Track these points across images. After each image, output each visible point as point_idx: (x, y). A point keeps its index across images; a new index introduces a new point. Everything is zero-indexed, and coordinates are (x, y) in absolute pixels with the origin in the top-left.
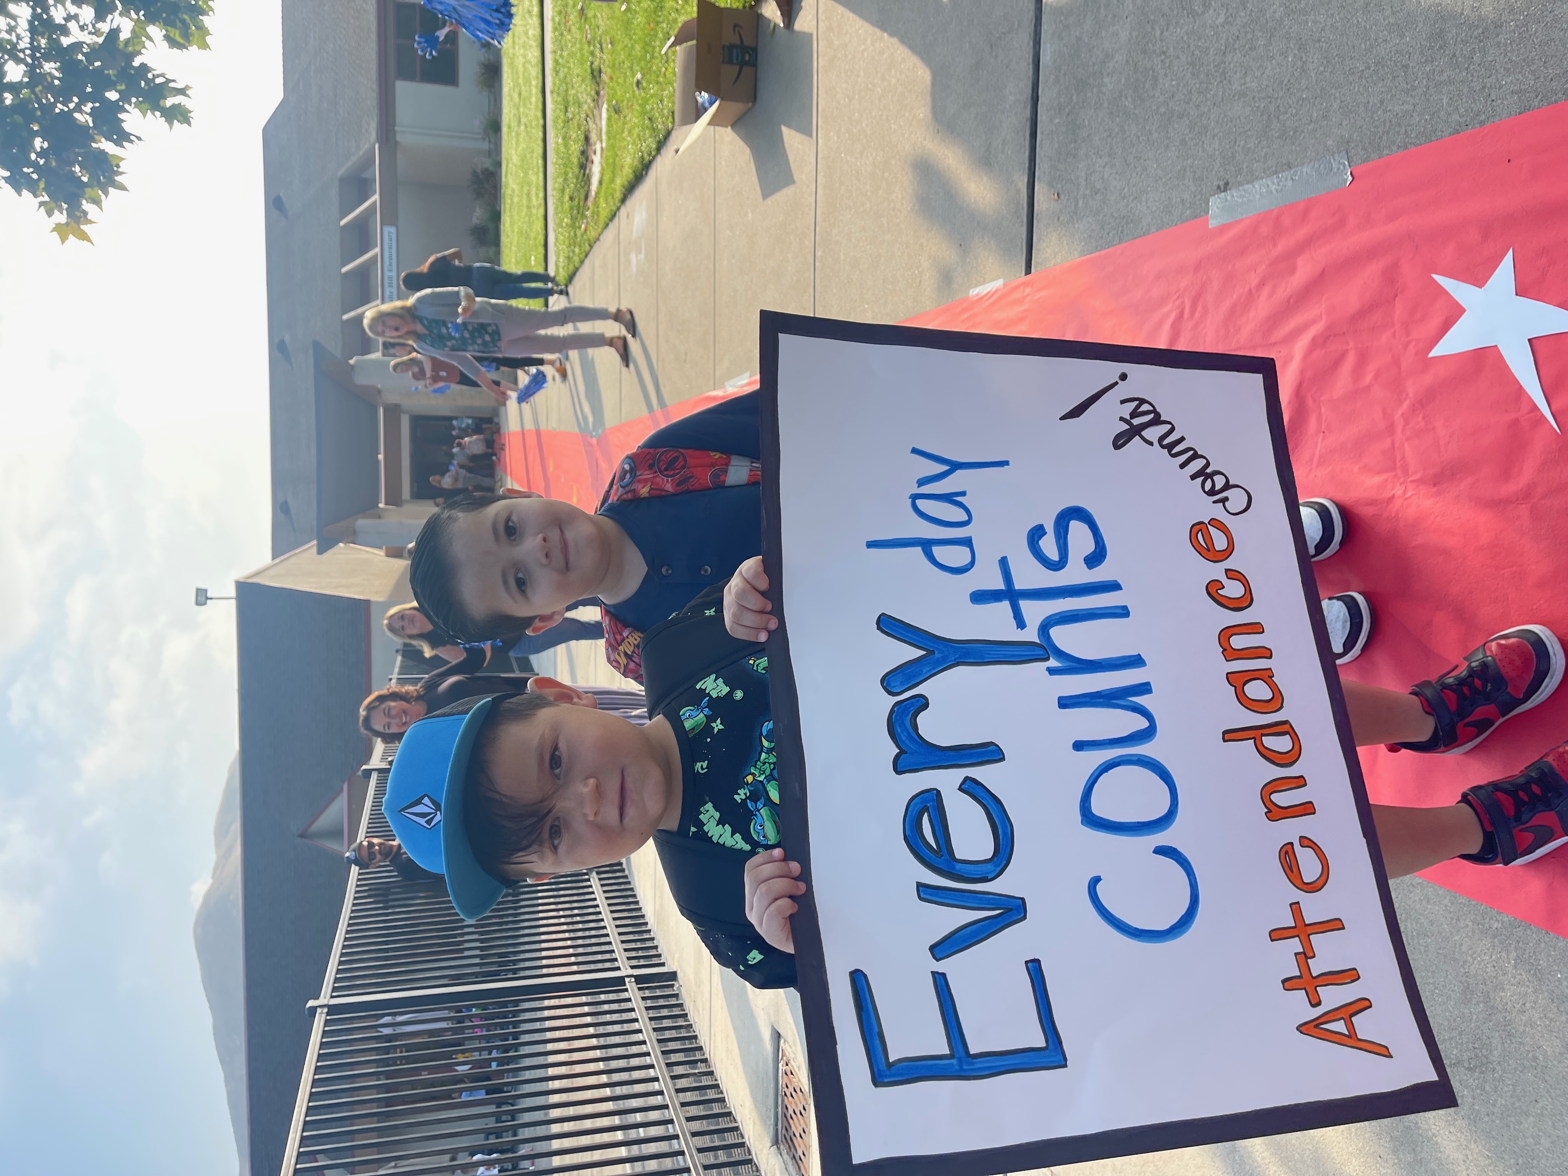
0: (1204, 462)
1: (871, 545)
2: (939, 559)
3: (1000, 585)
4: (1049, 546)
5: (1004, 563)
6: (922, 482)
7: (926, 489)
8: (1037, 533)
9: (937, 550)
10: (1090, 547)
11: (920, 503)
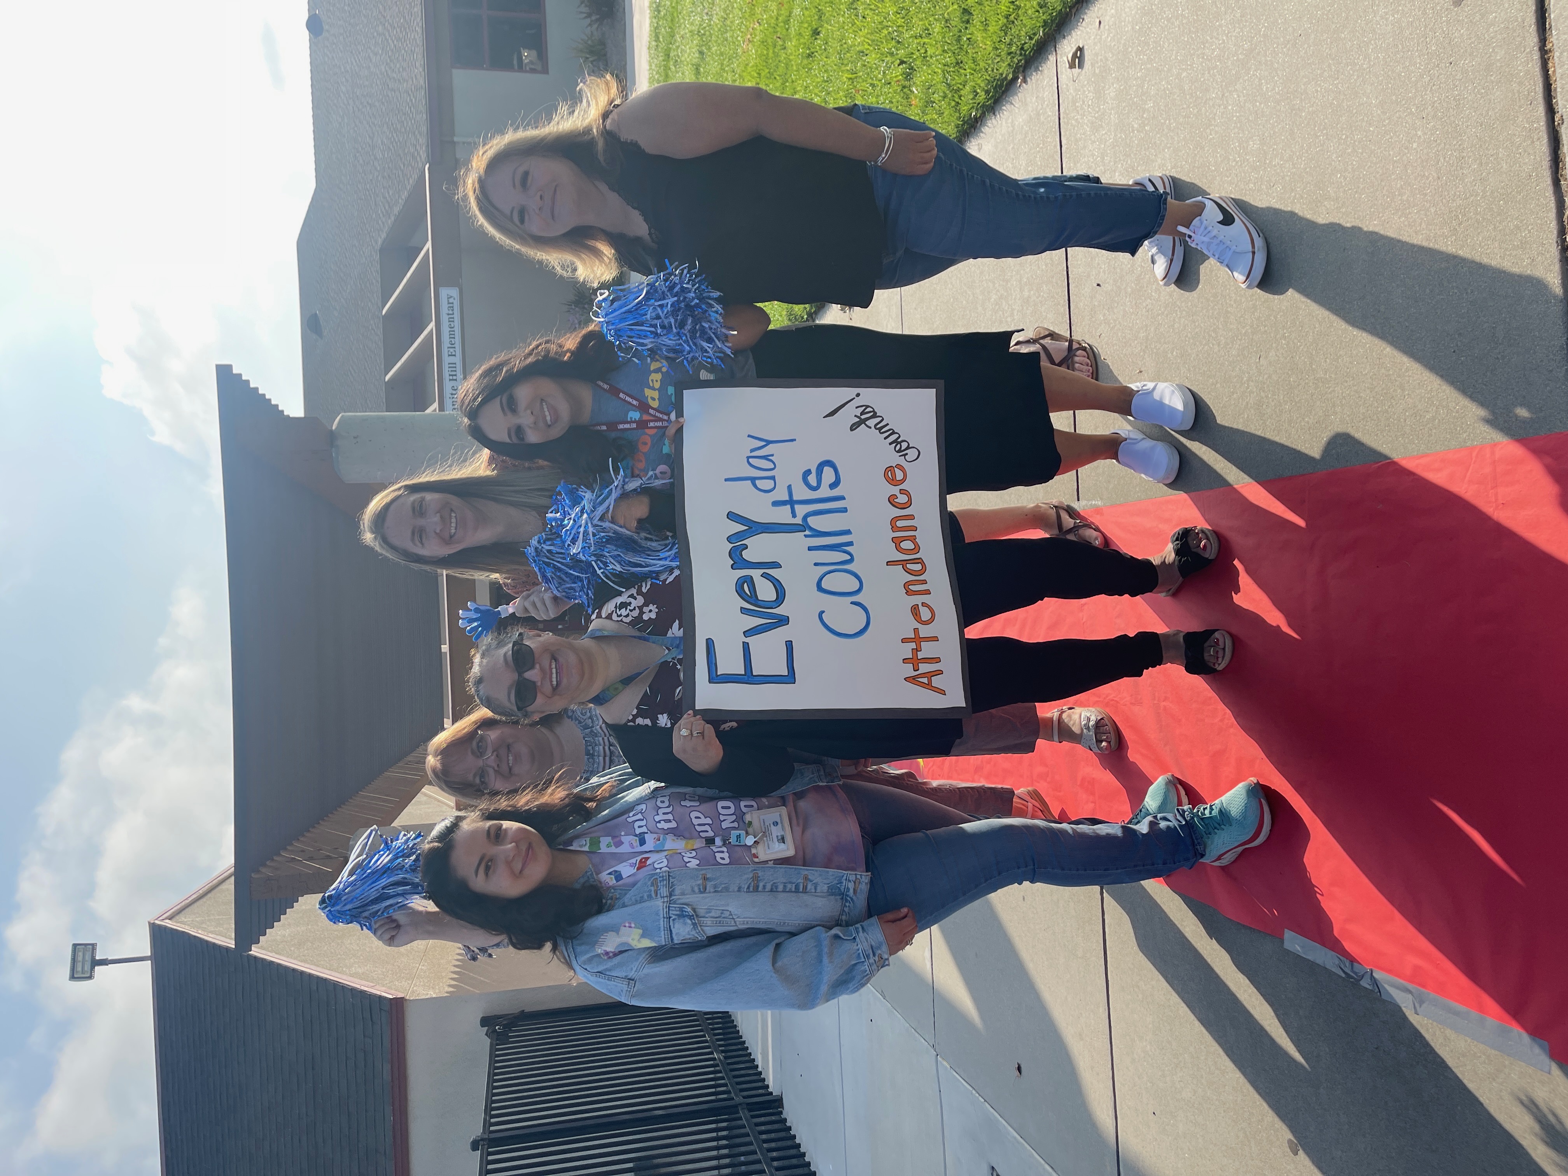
0: (898, 435)
1: (726, 480)
2: (759, 486)
3: (786, 498)
4: (812, 479)
5: (789, 487)
6: (752, 451)
7: (754, 454)
8: (808, 472)
9: (757, 482)
10: (833, 479)
11: (750, 460)
